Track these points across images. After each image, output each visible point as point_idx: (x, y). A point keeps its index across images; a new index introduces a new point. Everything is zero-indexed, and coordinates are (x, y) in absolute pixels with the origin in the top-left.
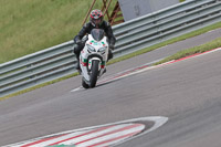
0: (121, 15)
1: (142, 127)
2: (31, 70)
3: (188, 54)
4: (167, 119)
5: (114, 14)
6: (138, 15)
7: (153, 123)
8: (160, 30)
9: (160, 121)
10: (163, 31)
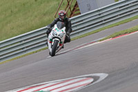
0: (79, 10)
1: (92, 80)
2: (23, 44)
3: (120, 35)
4: (107, 75)
5: (74, 9)
6: (89, 10)
7: (98, 77)
8: (103, 19)
9: (103, 76)
10: (105, 20)
